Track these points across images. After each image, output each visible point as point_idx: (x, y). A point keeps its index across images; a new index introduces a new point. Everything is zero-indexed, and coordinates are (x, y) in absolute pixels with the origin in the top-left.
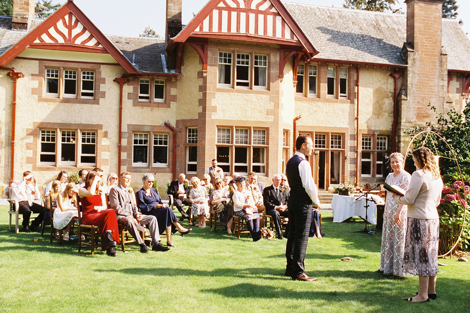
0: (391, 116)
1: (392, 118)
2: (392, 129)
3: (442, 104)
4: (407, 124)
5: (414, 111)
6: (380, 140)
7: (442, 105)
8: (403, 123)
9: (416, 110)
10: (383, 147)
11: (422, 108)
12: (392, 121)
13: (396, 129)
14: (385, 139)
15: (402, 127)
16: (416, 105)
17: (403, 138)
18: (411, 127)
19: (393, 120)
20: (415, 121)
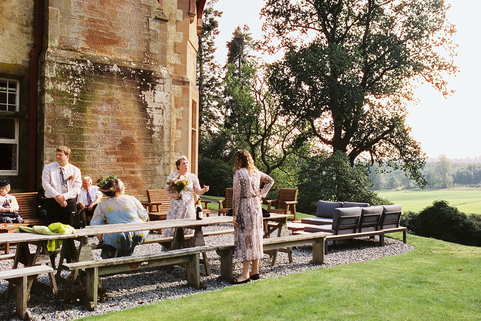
0: (26, 33)
1: (30, 36)
2: (30, 62)
3: (145, 20)
4: (63, 53)
5: (81, 24)
6: (8, 89)
7: (146, 23)
8: (52, 47)
9: (85, 24)
10: (7, 104)
11: (100, 21)
12: (28, 45)
13: (38, 62)
14: (12, 85)
15: (48, 57)
16: (85, 11)
17: (50, 83)
18: (72, 60)
19: (31, 42)
20: (82, 48)
